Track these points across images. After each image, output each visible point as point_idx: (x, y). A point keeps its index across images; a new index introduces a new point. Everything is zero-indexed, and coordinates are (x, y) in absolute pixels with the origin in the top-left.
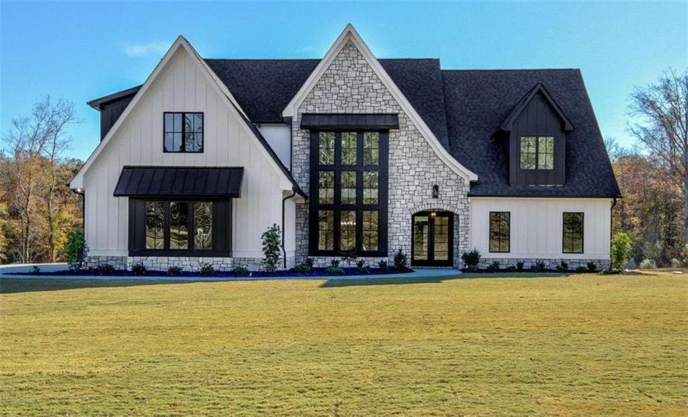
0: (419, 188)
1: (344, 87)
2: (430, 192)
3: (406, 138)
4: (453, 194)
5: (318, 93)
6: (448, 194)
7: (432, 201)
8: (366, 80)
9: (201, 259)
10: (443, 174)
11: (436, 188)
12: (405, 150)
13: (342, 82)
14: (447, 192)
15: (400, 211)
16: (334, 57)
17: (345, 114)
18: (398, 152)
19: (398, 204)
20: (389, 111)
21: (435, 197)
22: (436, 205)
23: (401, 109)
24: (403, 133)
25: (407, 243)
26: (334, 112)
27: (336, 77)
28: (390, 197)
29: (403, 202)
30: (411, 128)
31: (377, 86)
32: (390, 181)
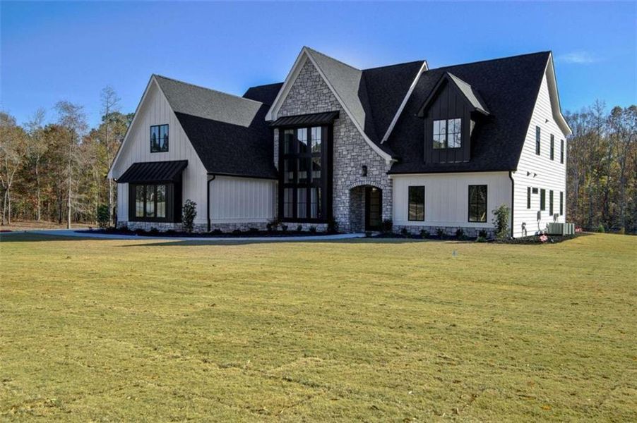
0: (354, 169)
1: (305, 94)
2: (361, 172)
3: (345, 130)
4: (377, 173)
5: (289, 101)
6: (374, 173)
7: (362, 179)
8: (319, 87)
9: (160, 224)
10: (371, 157)
11: (365, 168)
12: (345, 139)
13: (304, 91)
14: (374, 171)
15: (341, 187)
16: (298, 73)
17: (306, 115)
18: (340, 141)
19: (340, 183)
20: (334, 109)
21: (365, 175)
22: (365, 181)
23: (341, 107)
24: (343, 126)
25: (346, 213)
26: (299, 114)
27: (300, 87)
28: (334, 176)
29: (343, 180)
30: (348, 121)
31: (325, 91)
32: (334, 164)
